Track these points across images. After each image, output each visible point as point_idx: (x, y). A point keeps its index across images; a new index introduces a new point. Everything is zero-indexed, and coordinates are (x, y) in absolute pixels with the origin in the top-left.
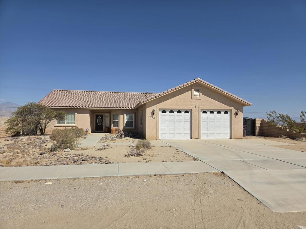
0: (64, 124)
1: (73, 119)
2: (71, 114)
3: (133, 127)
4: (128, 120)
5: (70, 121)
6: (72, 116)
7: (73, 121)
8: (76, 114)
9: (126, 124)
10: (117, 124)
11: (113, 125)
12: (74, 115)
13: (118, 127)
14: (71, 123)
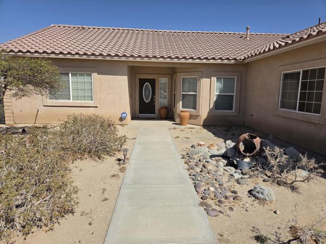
0: (69, 101)
1: (87, 87)
2: (83, 75)
3: (232, 109)
4: (220, 92)
5: (81, 93)
6: (86, 79)
7: (87, 94)
8: (95, 75)
9: (216, 102)
10: (192, 102)
11: (181, 102)
12: (89, 78)
13: (195, 108)
14: (84, 98)
